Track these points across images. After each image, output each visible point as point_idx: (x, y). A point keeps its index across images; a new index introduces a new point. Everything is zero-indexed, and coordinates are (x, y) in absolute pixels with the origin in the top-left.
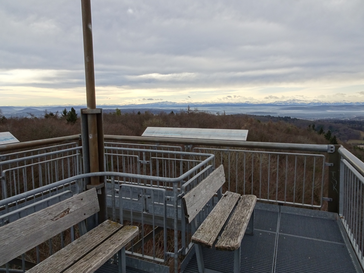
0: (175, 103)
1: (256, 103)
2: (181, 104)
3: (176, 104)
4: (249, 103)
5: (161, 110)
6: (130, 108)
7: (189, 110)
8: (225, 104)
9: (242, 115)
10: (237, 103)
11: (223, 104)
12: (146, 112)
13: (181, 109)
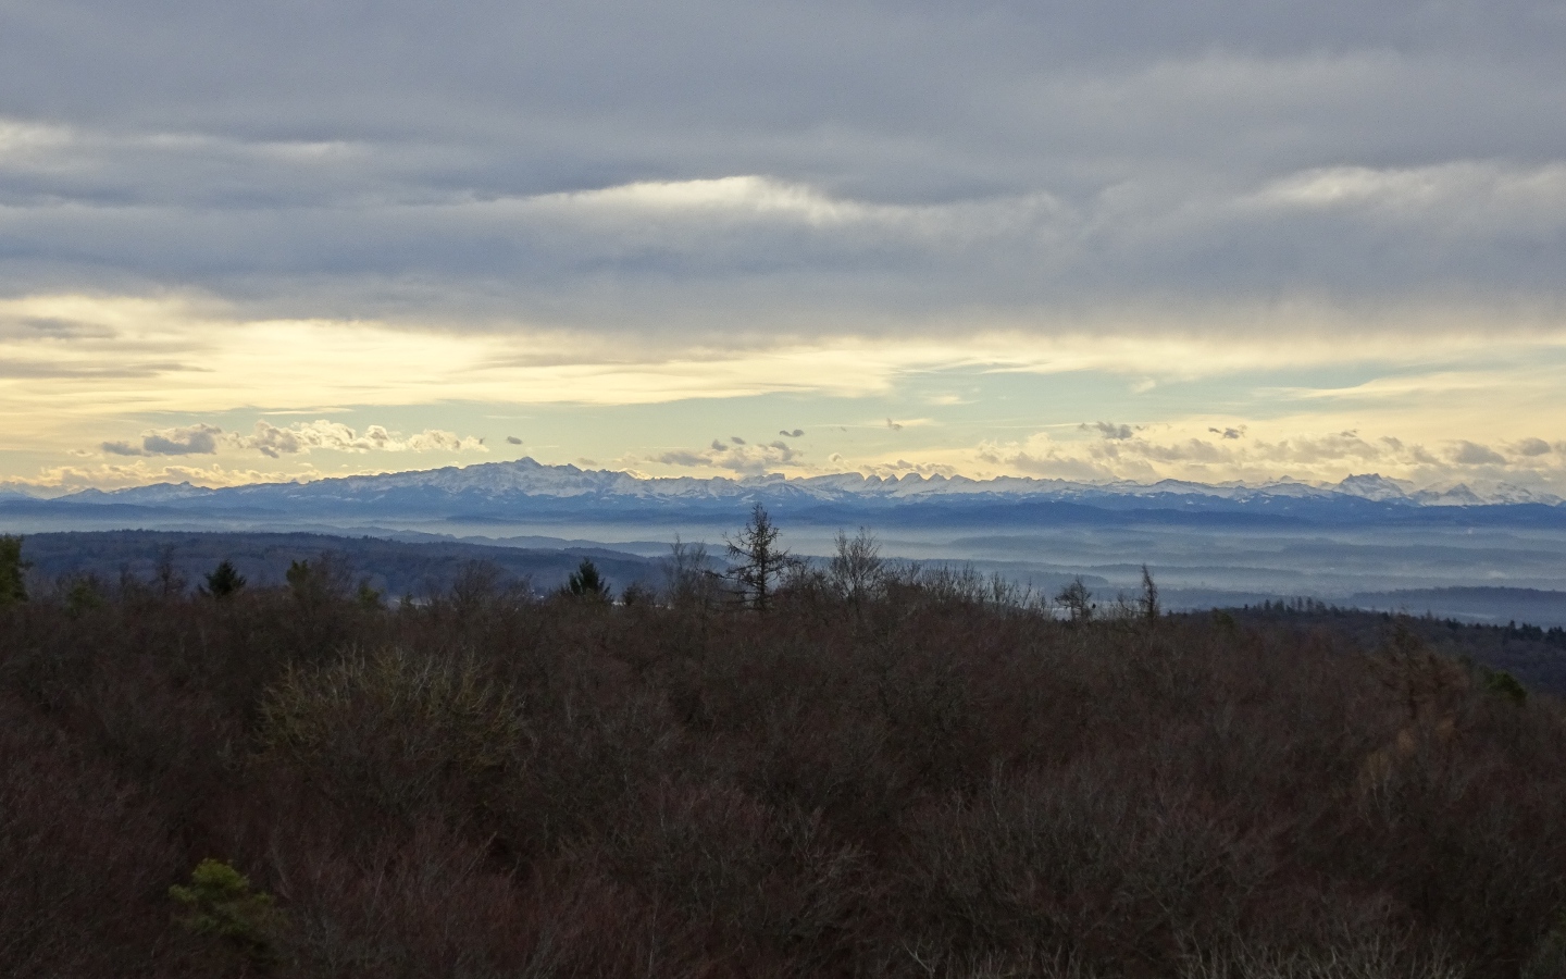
0: (612, 476)
1: (1451, 493)
2: (681, 491)
3: (619, 488)
4: (1377, 497)
5: (465, 546)
6: (134, 525)
7: (761, 557)
8: (1130, 497)
9: (1310, 614)
10: (1257, 496)
11: (1116, 498)
12: (297, 573)
13: (677, 547)
